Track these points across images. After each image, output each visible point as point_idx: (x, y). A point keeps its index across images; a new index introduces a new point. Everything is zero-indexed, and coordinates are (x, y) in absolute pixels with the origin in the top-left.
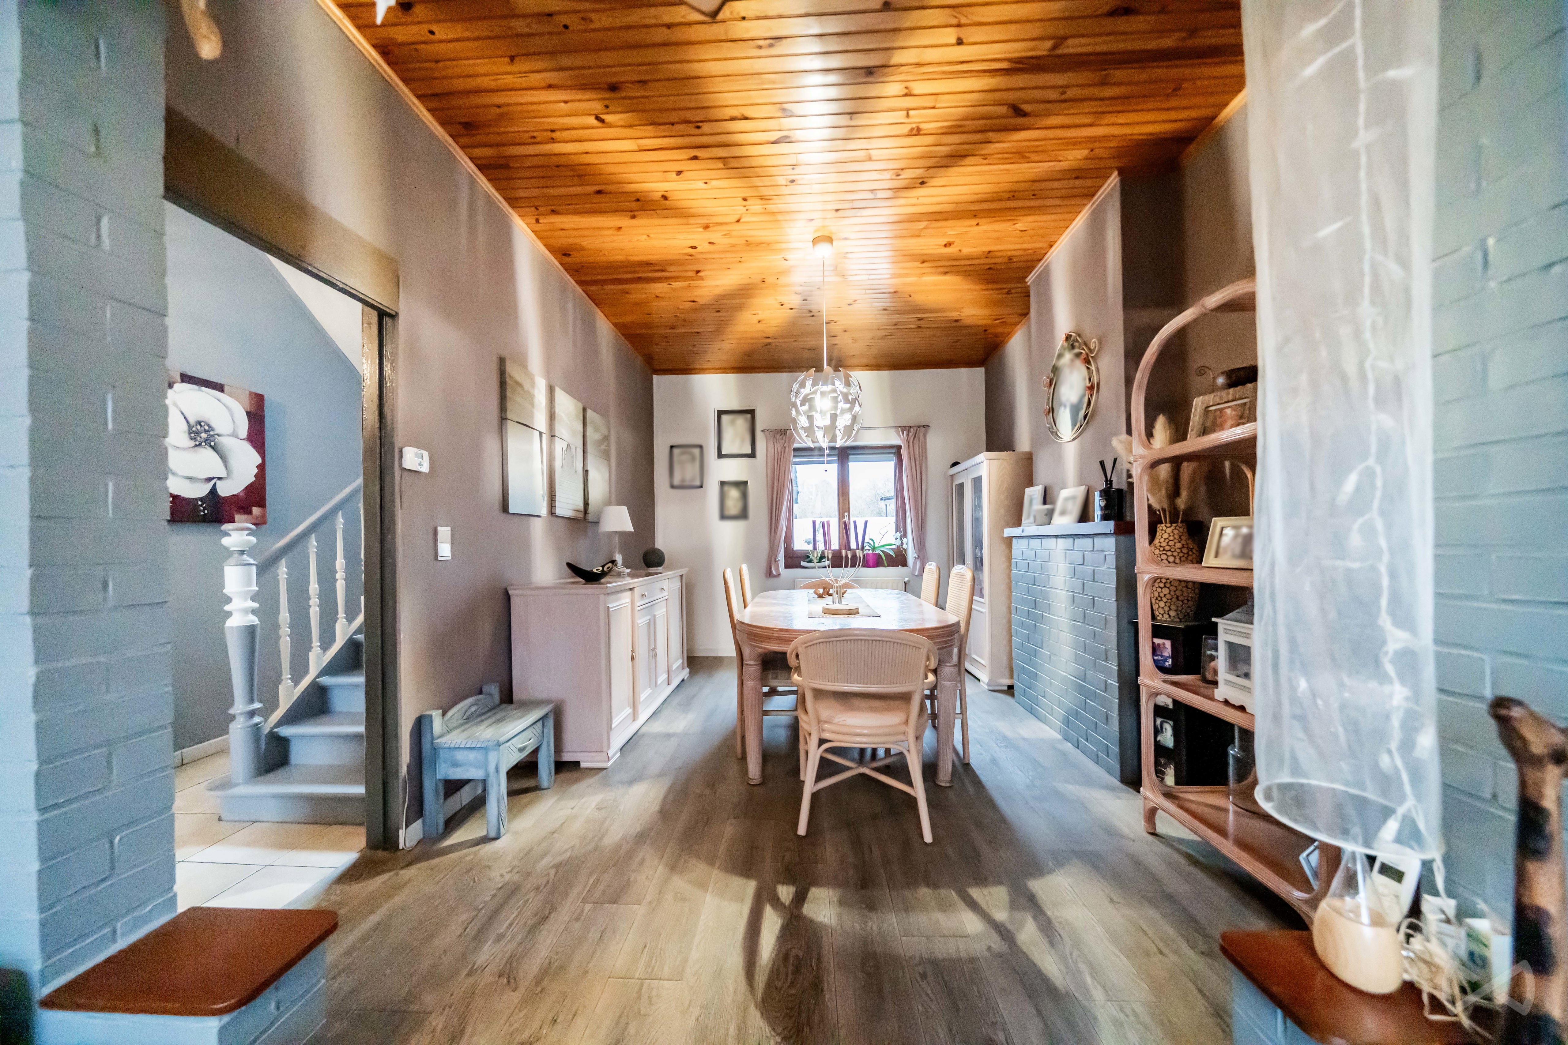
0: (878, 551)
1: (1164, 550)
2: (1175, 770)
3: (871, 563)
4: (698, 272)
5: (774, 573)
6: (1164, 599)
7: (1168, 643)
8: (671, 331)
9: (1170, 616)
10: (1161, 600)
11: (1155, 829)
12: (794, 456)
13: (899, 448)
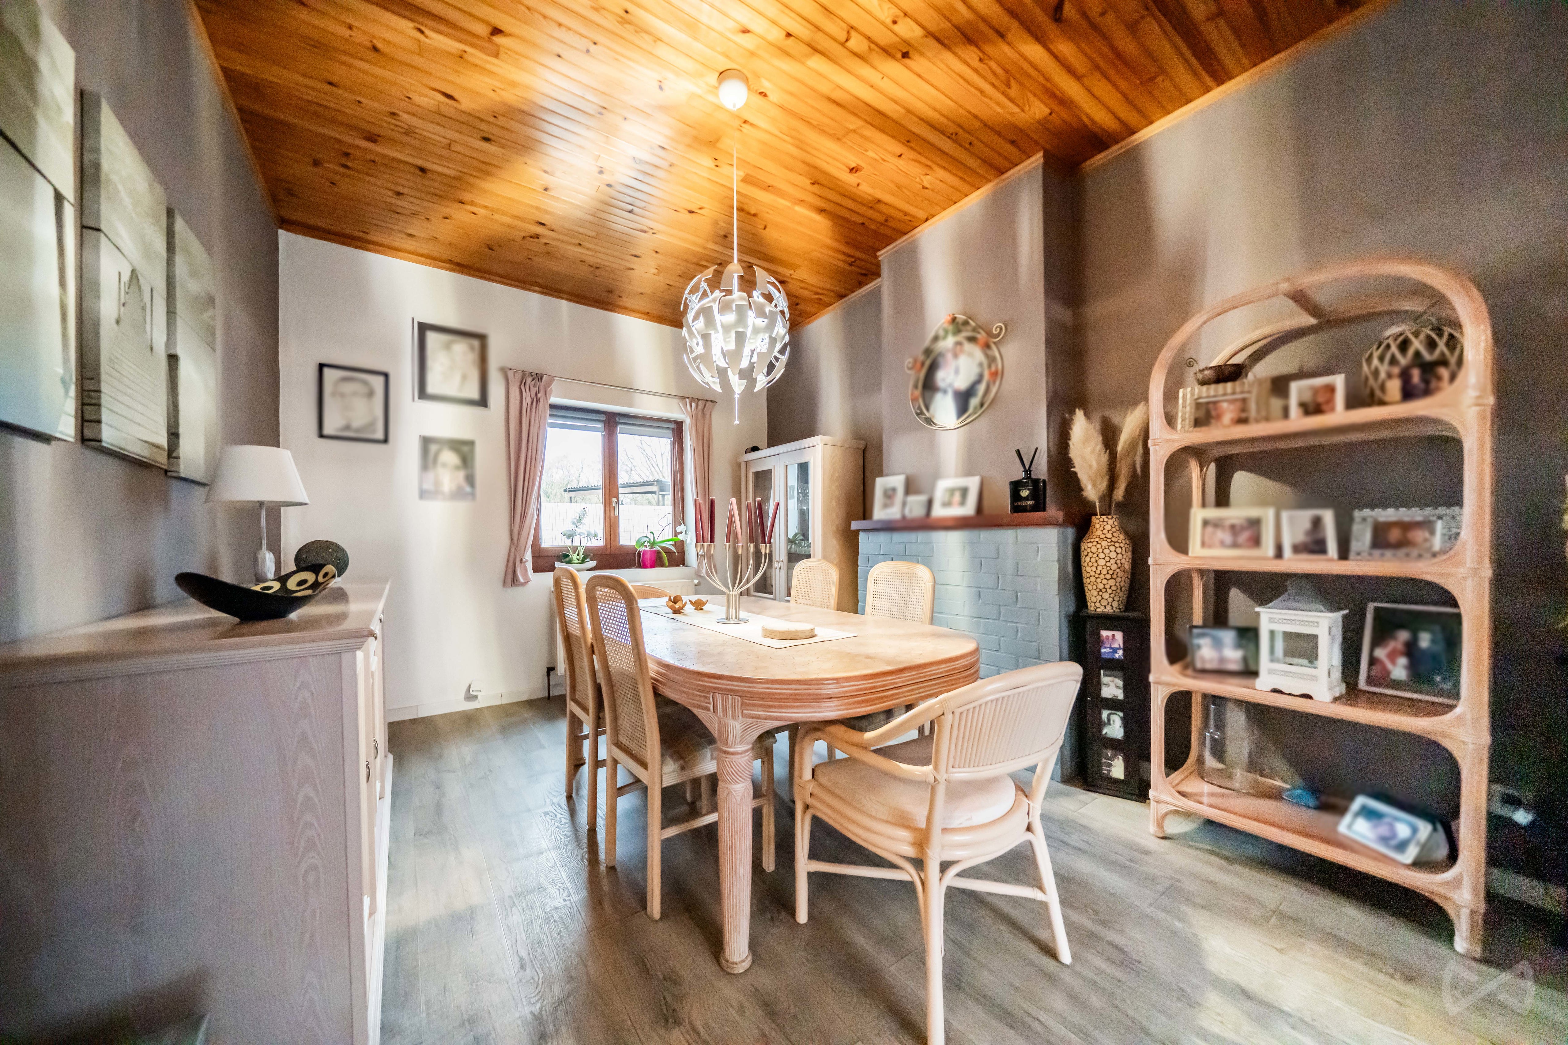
0: (657, 548)
1: (1112, 541)
2: (1124, 761)
3: (648, 562)
4: (496, 31)
5: (522, 580)
6: (1109, 591)
7: (1119, 635)
8: (364, 144)
9: (1112, 607)
10: (1106, 592)
11: (1164, 831)
12: (551, 415)
13: (679, 425)
